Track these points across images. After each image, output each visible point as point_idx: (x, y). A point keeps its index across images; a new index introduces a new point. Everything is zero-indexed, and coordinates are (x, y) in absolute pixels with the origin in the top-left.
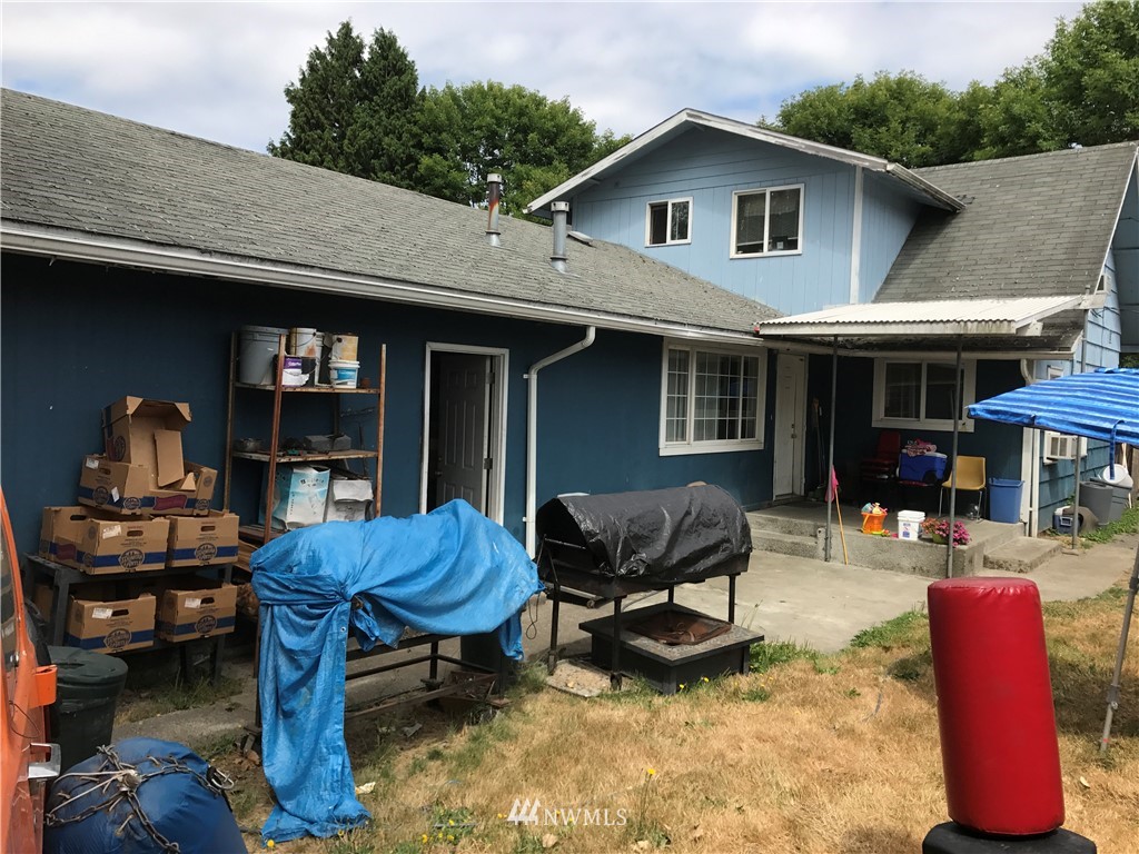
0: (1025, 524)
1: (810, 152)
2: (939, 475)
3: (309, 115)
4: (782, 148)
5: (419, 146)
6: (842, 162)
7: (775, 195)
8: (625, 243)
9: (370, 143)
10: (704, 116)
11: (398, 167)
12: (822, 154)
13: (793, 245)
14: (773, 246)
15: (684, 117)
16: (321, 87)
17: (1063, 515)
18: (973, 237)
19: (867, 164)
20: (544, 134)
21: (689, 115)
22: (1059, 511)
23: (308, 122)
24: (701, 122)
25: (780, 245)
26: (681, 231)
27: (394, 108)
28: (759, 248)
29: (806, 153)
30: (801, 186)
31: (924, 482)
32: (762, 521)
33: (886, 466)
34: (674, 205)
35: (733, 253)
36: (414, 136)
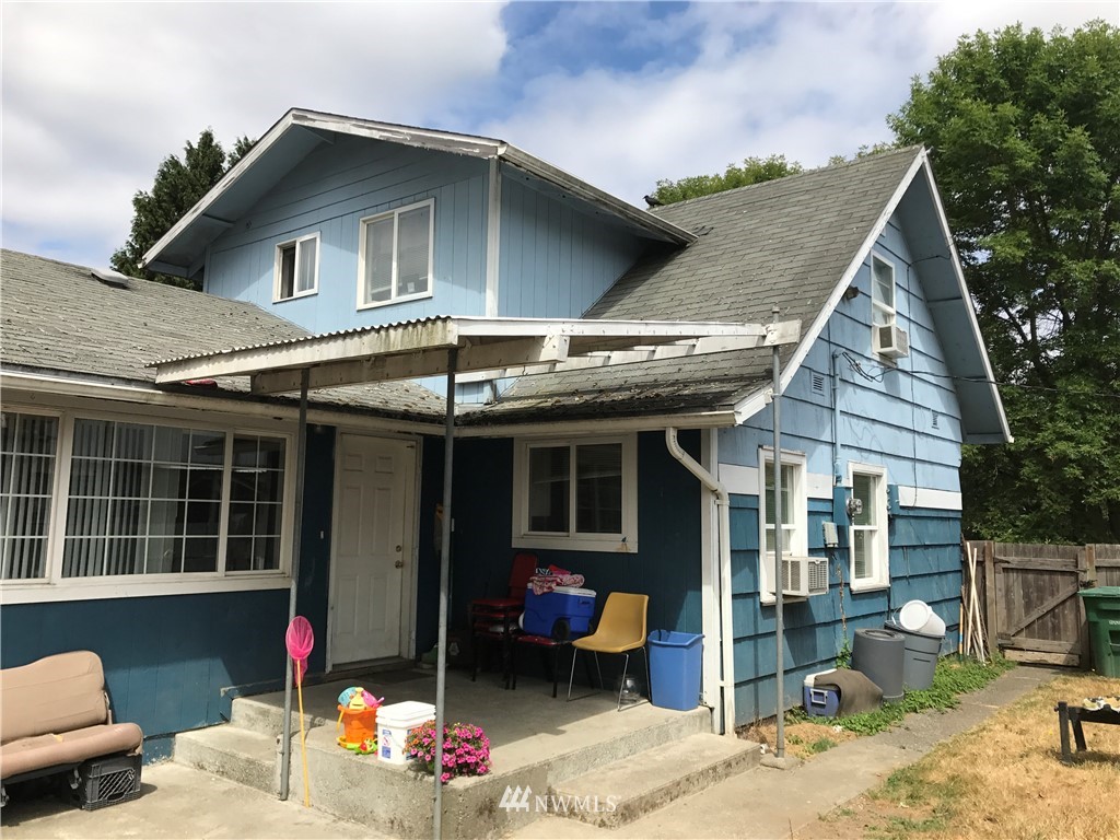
0: (712, 709)
1: (416, 145)
2: (574, 625)
6: (451, 153)
8: (254, 301)
10: (309, 116)
12: (428, 146)
13: (424, 285)
14: (404, 288)
15: (290, 120)
17: (816, 686)
18: (691, 273)
19: (477, 151)
21: (296, 117)
22: (810, 680)
24: (306, 124)
29: (412, 147)
30: (431, 202)
31: (553, 637)
32: (252, 714)
33: (500, 611)
34: (302, 244)
35: (361, 301)
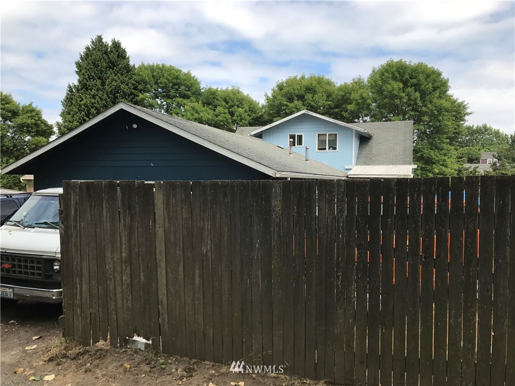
1: (342, 125)
3: (89, 74)
4: (335, 123)
5: (135, 88)
6: (351, 128)
7: (329, 135)
9: (116, 87)
11: (127, 97)
12: (346, 126)
13: (335, 149)
14: (329, 149)
15: (304, 112)
16: (93, 63)
19: (359, 129)
20: (187, 86)
23: (89, 77)
24: (309, 114)
25: (331, 148)
26: (300, 143)
27: (124, 73)
28: (325, 149)
30: (338, 133)
34: (298, 135)
35: (317, 150)
36: (133, 84)
